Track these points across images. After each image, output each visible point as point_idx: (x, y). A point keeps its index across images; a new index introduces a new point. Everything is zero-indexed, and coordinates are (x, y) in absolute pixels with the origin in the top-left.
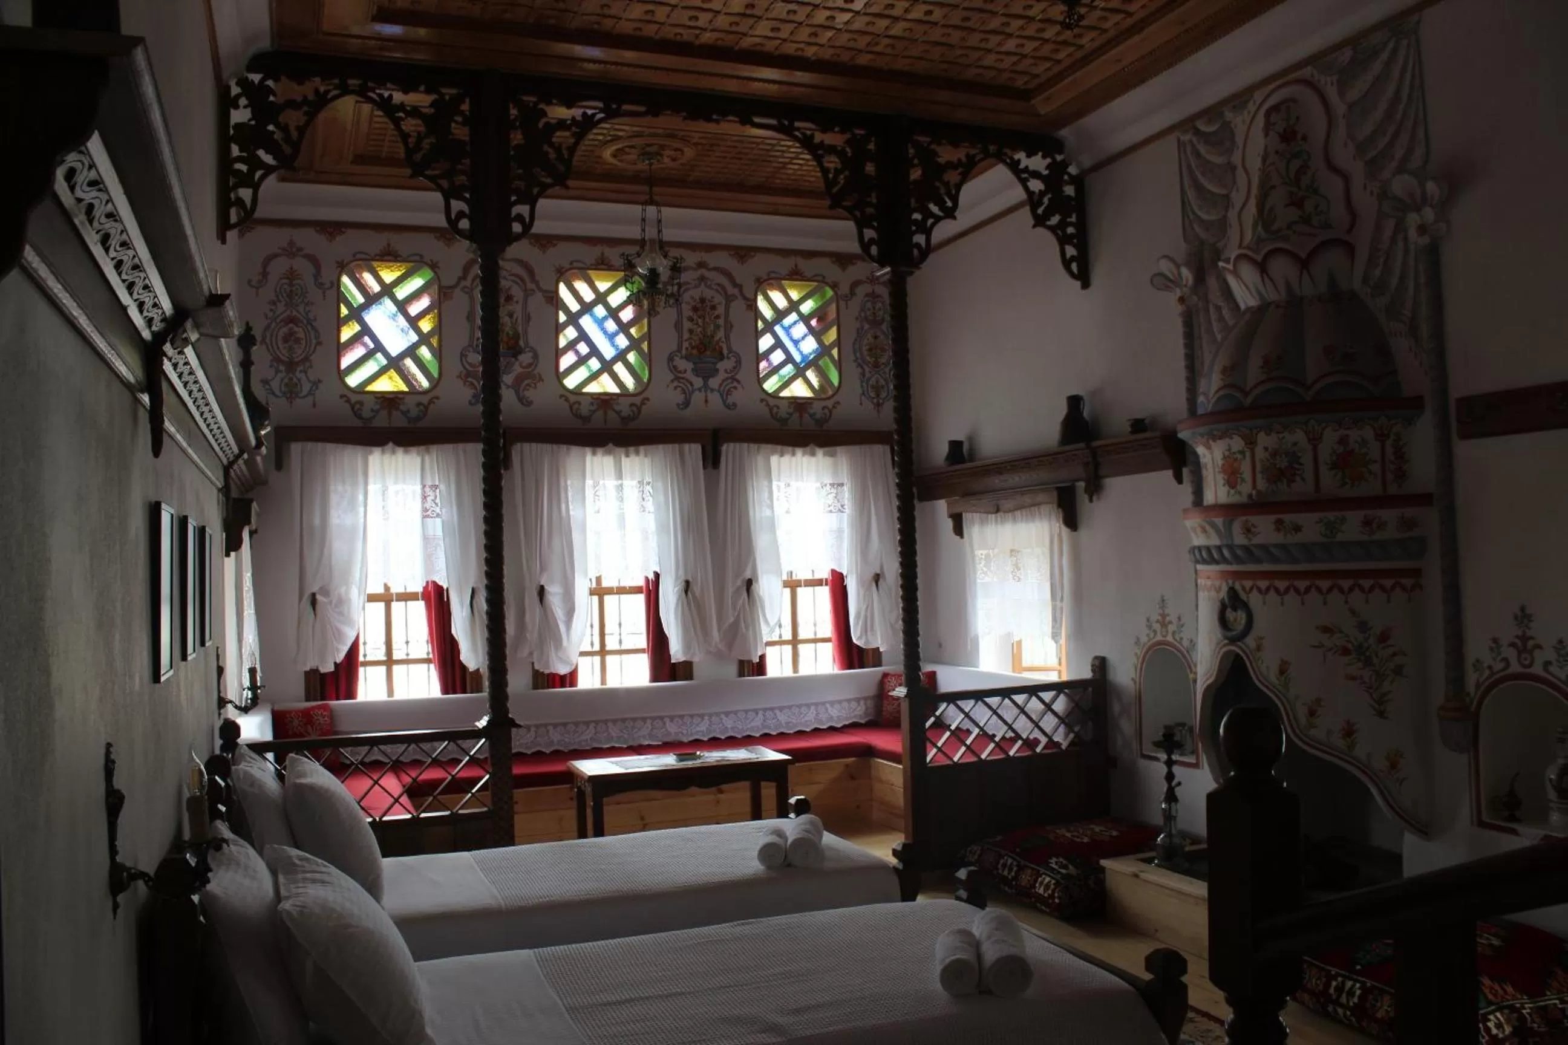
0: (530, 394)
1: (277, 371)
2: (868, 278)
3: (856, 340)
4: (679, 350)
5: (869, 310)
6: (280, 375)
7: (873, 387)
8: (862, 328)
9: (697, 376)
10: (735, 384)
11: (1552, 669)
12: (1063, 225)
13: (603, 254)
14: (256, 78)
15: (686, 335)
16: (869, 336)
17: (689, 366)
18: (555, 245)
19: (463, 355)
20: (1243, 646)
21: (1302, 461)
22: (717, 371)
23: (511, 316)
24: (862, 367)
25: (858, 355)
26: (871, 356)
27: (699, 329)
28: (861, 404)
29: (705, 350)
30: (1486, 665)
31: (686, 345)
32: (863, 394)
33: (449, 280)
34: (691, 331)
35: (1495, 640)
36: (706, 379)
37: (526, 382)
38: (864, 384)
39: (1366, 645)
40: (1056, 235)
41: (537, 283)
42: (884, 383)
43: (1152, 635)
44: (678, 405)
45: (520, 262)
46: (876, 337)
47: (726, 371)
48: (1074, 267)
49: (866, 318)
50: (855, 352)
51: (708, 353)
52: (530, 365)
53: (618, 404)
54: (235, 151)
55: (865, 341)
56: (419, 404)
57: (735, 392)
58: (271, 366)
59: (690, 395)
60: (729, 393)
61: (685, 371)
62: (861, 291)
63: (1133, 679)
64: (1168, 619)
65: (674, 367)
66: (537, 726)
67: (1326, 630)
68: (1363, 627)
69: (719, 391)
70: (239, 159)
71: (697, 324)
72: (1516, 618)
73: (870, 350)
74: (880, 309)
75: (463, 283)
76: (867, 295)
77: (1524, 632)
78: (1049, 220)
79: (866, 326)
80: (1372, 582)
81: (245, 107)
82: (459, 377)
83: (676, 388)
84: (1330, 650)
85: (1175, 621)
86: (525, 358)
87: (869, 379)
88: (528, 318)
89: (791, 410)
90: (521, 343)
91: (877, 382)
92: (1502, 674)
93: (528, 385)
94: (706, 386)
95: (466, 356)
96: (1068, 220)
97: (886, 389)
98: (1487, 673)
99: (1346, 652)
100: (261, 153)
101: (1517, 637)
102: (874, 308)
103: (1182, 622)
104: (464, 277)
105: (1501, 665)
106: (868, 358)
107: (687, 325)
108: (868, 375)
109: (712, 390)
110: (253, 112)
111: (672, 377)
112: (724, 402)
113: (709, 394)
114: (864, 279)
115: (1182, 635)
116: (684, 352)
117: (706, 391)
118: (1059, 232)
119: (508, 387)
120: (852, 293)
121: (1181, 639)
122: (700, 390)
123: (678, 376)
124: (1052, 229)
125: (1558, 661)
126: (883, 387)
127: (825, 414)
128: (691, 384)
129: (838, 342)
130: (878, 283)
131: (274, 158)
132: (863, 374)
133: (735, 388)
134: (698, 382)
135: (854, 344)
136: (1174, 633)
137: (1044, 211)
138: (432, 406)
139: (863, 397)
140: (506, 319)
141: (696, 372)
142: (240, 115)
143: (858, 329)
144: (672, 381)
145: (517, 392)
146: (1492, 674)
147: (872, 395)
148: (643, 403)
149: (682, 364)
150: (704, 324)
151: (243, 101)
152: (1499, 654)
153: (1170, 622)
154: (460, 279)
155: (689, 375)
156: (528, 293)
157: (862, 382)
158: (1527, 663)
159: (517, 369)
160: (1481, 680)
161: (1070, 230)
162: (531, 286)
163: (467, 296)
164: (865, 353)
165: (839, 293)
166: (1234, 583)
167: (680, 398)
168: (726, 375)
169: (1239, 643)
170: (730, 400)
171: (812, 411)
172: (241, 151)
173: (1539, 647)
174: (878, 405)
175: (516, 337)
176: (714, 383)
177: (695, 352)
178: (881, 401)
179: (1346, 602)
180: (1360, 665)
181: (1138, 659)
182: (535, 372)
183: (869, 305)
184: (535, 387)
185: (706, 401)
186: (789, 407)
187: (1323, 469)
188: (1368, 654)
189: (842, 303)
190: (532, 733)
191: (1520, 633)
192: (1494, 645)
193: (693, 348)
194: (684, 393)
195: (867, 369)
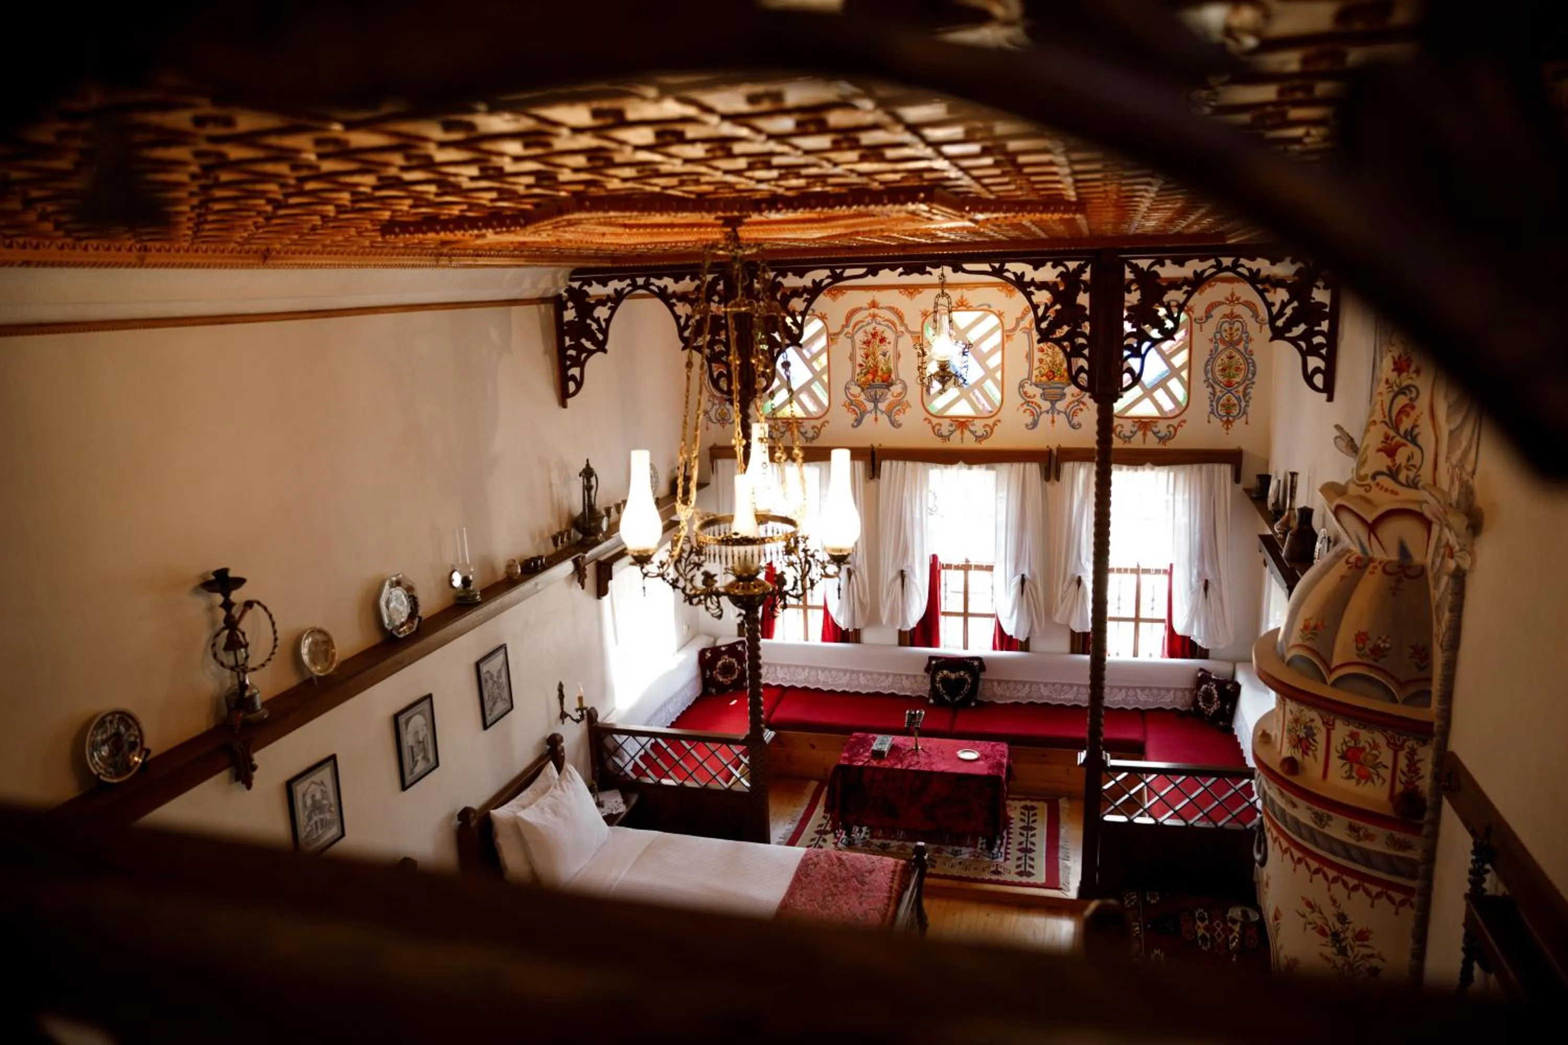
0: (899, 418)
1: (714, 404)
2: (1227, 299)
3: (1208, 361)
4: (1029, 378)
5: (1226, 331)
6: (715, 407)
7: (1223, 406)
8: (1217, 349)
9: (1046, 400)
10: (1081, 406)
12: (1307, 336)
13: (962, 297)
14: (576, 285)
15: (1036, 364)
16: (1224, 356)
17: (1039, 391)
18: (921, 292)
19: (847, 388)
21: (1316, 738)
22: (1064, 395)
23: (884, 355)
24: (1213, 387)
25: (1210, 375)
26: (1224, 376)
27: (1049, 359)
28: (1209, 422)
29: (1054, 377)
31: (1036, 373)
32: (1212, 412)
33: (835, 329)
34: (1041, 361)
36: (1053, 403)
37: (897, 408)
38: (1214, 404)
39: (1342, 935)
40: (1299, 348)
41: (907, 328)
42: (1236, 401)
44: (1027, 425)
45: (891, 309)
46: (1231, 357)
47: (1073, 395)
48: (1319, 380)
49: (1222, 341)
50: (1206, 372)
51: (1056, 379)
52: (900, 394)
53: (973, 425)
54: (568, 342)
55: (1219, 362)
56: (814, 427)
57: (1080, 413)
58: (709, 401)
59: (1039, 417)
60: (1075, 414)
61: (1035, 396)
62: (1218, 313)
65: (1025, 393)
66: (895, 675)
67: (1309, 904)
68: (1342, 918)
69: (1065, 413)
70: (571, 347)
71: (1047, 354)
73: (1224, 370)
74: (1238, 329)
75: (846, 330)
76: (1225, 316)
78: (1290, 331)
79: (1221, 347)
80: (1356, 882)
81: (572, 308)
82: (845, 405)
83: (1025, 411)
84: (1310, 923)
86: (896, 389)
87: (1220, 398)
88: (898, 356)
89: (1134, 429)
90: (893, 376)
91: (1228, 400)
93: (899, 410)
94: (1053, 408)
95: (849, 389)
96: (1317, 328)
97: (1238, 408)
99: (1322, 932)
100: (583, 341)
102: (1231, 329)
104: (846, 325)
106: (1220, 378)
107: (1037, 355)
108: (1219, 394)
109: (1059, 412)
110: (576, 311)
111: (1023, 401)
112: (1070, 422)
113: (1056, 415)
114: (1223, 300)
116: (1034, 380)
117: (1053, 414)
118: (1303, 344)
119: (882, 412)
120: (1208, 315)
122: (1047, 412)
123: (1027, 400)
124: (1293, 341)
126: (1234, 405)
127: (1170, 432)
128: (1040, 408)
129: (1189, 364)
130: (1239, 303)
131: (592, 344)
132: (1214, 394)
133: (1081, 410)
134: (1046, 405)
135: (1206, 365)
137: (1284, 323)
138: (824, 428)
139: (1212, 416)
140: (881, 357)
141: (1044, 397)
142: (570, 315)
143: (1211, 351)
144: (1022, 405)
145: (889, 417)
147: (1222, 413)
148: (995, 424)
149: (1031, 390)
150: (1053, 353)
151: (570, 304)
154: (844, 327)
155: (1038, 400)
156: (898, 335)
157: (1212, 401)
159: (890, 398)
161: (1318, 340)
162: (901, 328)
163: (849, 340)
164: (1218, 373)
165: (1193, 316)
167: (1029, 420)
168: (1073, 399)
170: (1075, 420)
171: (1155, 430)
172: (571, 340)
174: (1228, 422)
175: (889, 371)
176: (1060, 405)
177: (1044, 379)
178: (1231, 419)
179: (1329, 889)
180: (1334, 950)
182: (905, 399)
183: (1226, 326)
184: (904, 413)
185: (1053, 421)
186: (1134, 426)
187: (1334, 755)
188: (1343, 944)
189: (1196, 326)
190: (890, 679)
193: (1042, 376)
194: (1033, 414)
195: (1218, 389)
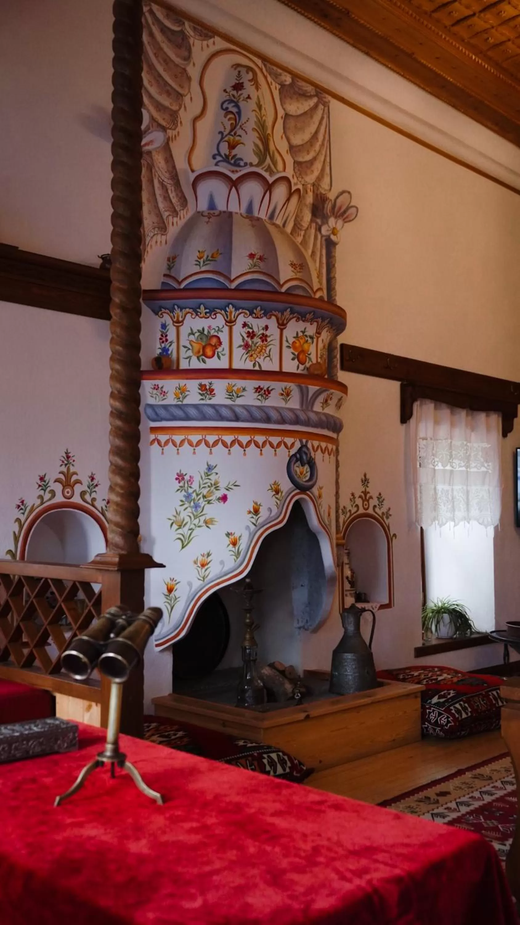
11: (377, 510)
20: (311, 495)
30: (348, 510)
35: (353, 495)
43: (47, 496)
63: (10, 552)
64: (74, 478)
72: (362, 481)
77: (365, 490)
85: (86, 481)
92: (355, 515)
98: (348, 514)
101: (362, 492)
103: (95, 482)
105: (355, 509)
115: (93, 495)
121: (94, 499)
125: (379, 505)
136: (83, 494)
146: (351, 515)
152: (354, 502)
153: (78, 482)
158: (366, 507)
160: (346, 519)
166: (307, 442)
169: (308, 492)
173: (371, 497)
181: (21, 527)
191: (364, 490)
192: (352, 497)
